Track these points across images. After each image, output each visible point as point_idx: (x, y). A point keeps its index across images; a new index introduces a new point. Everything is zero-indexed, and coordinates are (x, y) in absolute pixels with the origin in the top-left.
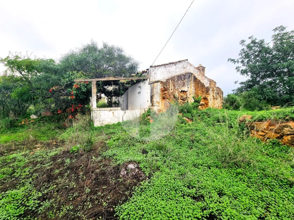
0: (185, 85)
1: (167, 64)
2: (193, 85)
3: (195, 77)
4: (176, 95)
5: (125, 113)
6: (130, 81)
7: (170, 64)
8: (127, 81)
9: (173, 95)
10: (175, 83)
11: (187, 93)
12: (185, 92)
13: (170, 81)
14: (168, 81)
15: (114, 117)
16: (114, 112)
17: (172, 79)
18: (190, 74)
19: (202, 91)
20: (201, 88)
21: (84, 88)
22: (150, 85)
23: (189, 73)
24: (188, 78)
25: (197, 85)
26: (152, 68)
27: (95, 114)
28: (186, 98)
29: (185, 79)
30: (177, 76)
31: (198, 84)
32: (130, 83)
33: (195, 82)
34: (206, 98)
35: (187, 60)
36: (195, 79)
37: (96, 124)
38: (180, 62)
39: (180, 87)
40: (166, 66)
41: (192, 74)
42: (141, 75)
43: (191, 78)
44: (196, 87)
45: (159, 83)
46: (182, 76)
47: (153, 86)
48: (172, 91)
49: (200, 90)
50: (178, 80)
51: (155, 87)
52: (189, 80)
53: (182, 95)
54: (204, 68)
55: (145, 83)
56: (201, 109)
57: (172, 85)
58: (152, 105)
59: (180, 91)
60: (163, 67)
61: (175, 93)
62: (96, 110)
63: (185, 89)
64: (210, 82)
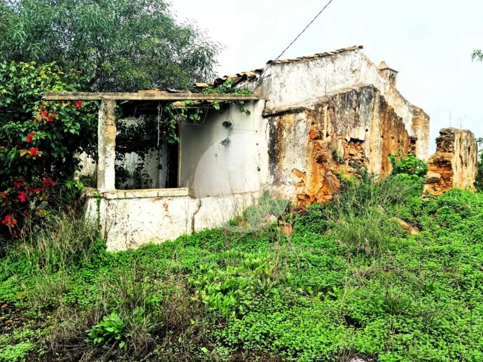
0: (359, 121)
1: (312, 58)
2: (377, 121)
3: (381, 98)
4: (340, 152)
5: (200, 206)
6: (195, 105)
7: (320, 56)
8: (187, 105)
9: (330, 152)
10: (336, 114)
11: (363, 145)
12: (358, 143)
13: (325, 108)
14: (320, 110)
15: (167, 219)
16: (167, 202)
17: (330, 102)
18: (372, 91)
19: (399, 142)
20: (396, 131)
21: (74, 124)
22: (266, 120)
23: (368, 87)
24: (367, 100)
25: (386, 122)
26: (274, 67)
27: (111, 212)
28: (362, 161)
29: (359, 106)
30: (340, 94)
31: (390, 119)
32: (198, 111)
33: (382, 115)
34: (445, 162)
35: (361, 47)
36: (383, 104)
37: (114, 243)
38: (342, 51)
39: (349, 128)
40: (310, 62)
41: (375, 90)
42: (234, 85)
43: (375, 101)
44: (384, 130)
45: (302, 115)
46: (352, 96)
47: (280, 125)
48: (329, 138)
49: (393, 138)
50: (344, 107)
51: (287, 126)
52: (369, 107)
53: (352, 152)
54: (394, 73)
55: (248, 113)
56: (432, 192)
57: (330, 120)
58: (277, 182)
59: (349, 140)
60: (301, 65)
61: (337, 145)
62: (115, 196)
63: (359, 134)
64: (414, 114)
